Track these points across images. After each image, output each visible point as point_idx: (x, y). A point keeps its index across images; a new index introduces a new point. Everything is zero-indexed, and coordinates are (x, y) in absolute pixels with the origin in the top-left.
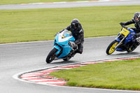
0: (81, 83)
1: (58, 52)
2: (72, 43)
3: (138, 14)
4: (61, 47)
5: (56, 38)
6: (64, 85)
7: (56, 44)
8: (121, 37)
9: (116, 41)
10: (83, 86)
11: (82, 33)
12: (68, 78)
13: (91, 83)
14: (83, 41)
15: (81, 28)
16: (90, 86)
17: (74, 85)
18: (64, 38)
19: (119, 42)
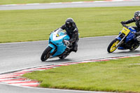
0: (54, 84)
1: (53, 51)
2: (66, 41)
3: (138, 13)
4: (56, 45)
5: (50, 36)
6: (37, 86)
7: (50, 43)
8: (122, 35)
9: (117, 40)
10: (56, 88)
11: (77, 31)
12: (42, 79)
13: (64, 85)
14: (77, 39)
15: (75, 27)
16: (63, 88)
17: (46, 86)
18: (59, 36)
19: (120, 41)
